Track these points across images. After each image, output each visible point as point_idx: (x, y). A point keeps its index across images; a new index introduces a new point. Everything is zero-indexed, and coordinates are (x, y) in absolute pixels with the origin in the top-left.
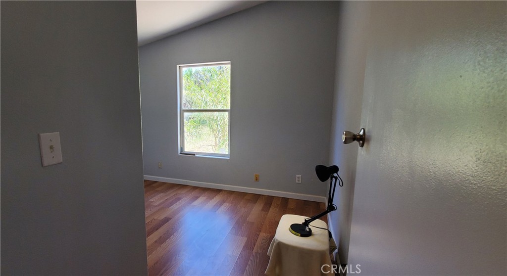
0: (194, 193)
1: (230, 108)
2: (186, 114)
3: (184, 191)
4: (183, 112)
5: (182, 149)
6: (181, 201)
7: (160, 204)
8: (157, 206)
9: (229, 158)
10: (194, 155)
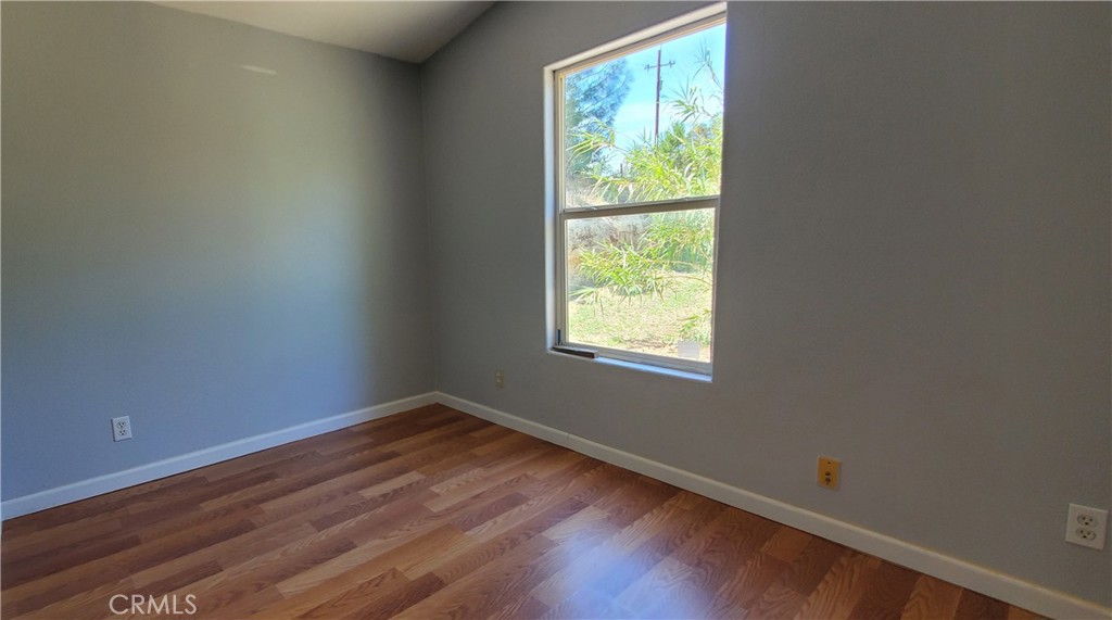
0: (575, 487)
1: (718, 193)
2: (572, 224)
3: (543, 473)
4: (562, 216)
5: (560, 334)
6: (516, 510)
7: (449, 511)
8: (437, 516)
9: (708, 379)
10: (591, 355)
